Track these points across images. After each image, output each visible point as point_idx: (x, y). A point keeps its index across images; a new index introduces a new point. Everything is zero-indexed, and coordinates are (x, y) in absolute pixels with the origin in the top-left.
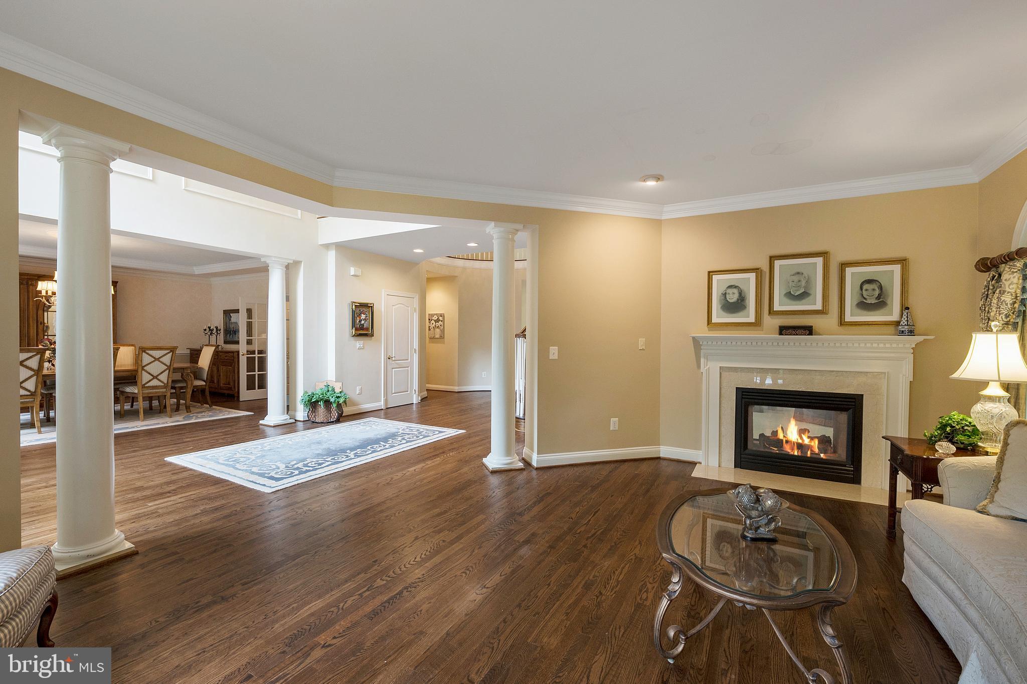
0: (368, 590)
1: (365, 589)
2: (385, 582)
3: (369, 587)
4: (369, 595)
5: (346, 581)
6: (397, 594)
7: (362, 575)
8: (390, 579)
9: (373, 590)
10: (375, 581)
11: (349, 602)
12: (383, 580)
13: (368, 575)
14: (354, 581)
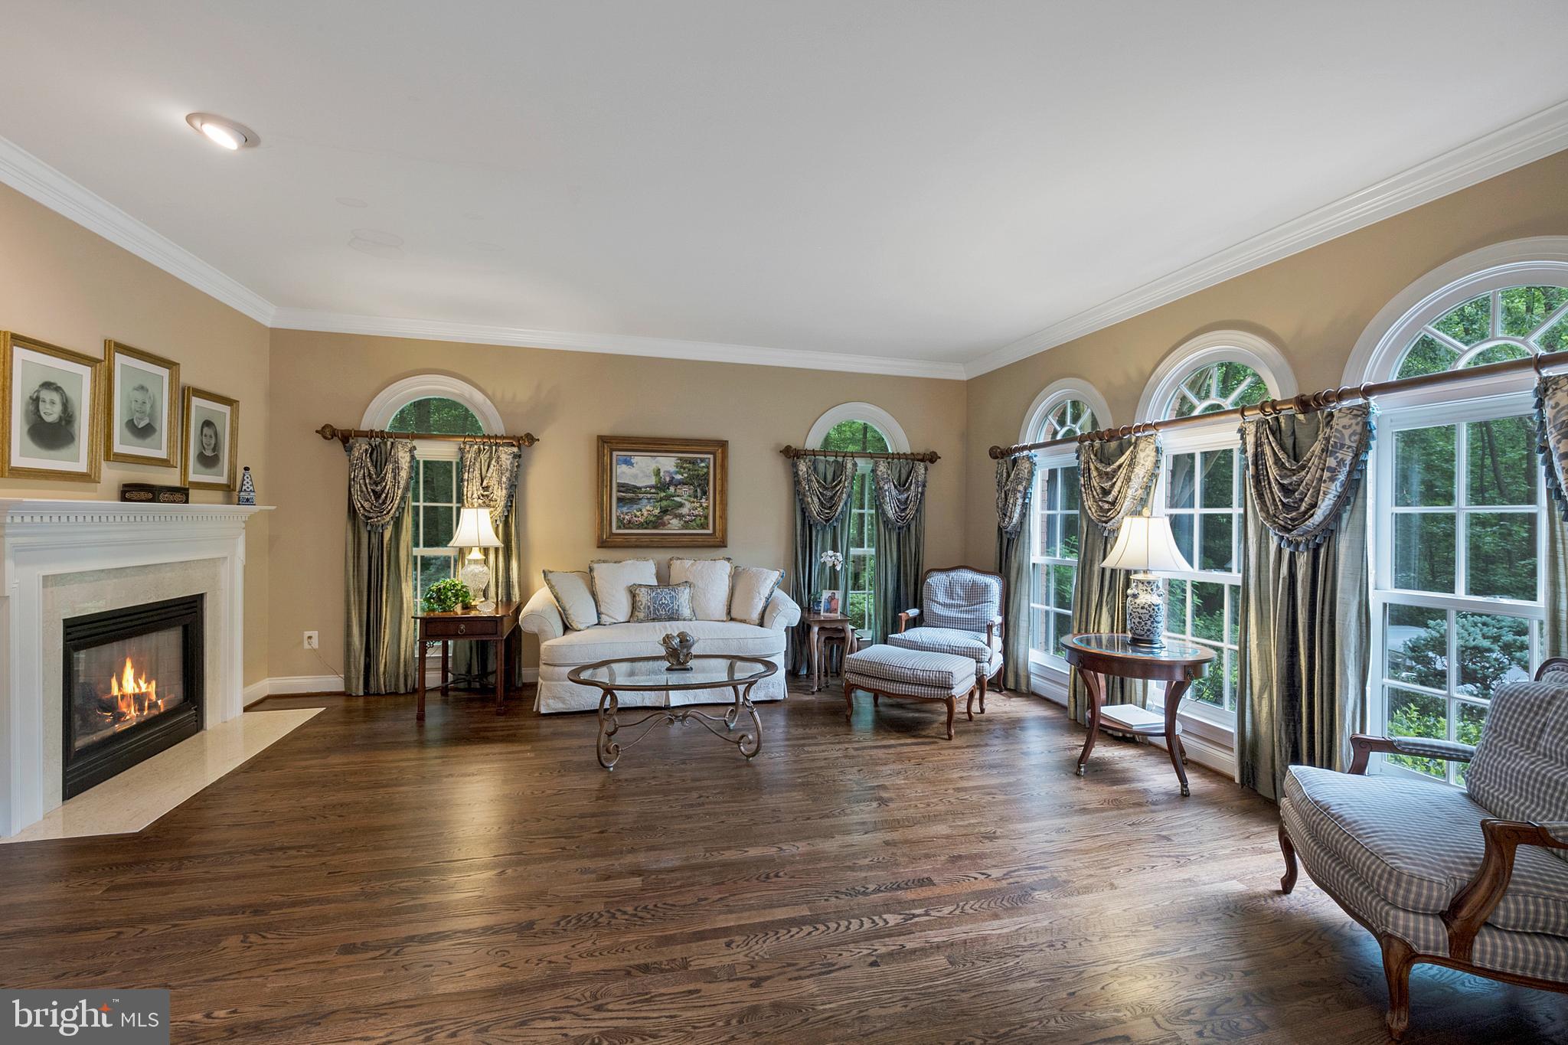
0: (914, 916)
1: (917, 919)
2: (885, 916)
3: (911, 919)
4: (916, 909)
5: (938, 948)
6: (882, 891)
7: (909, 946)
8: (874, 918)
9: (907, 912)
10: (897, 925)
11: (946, 910)
12: (885, 920)
13: (900, 940)
14: (927, 942)
